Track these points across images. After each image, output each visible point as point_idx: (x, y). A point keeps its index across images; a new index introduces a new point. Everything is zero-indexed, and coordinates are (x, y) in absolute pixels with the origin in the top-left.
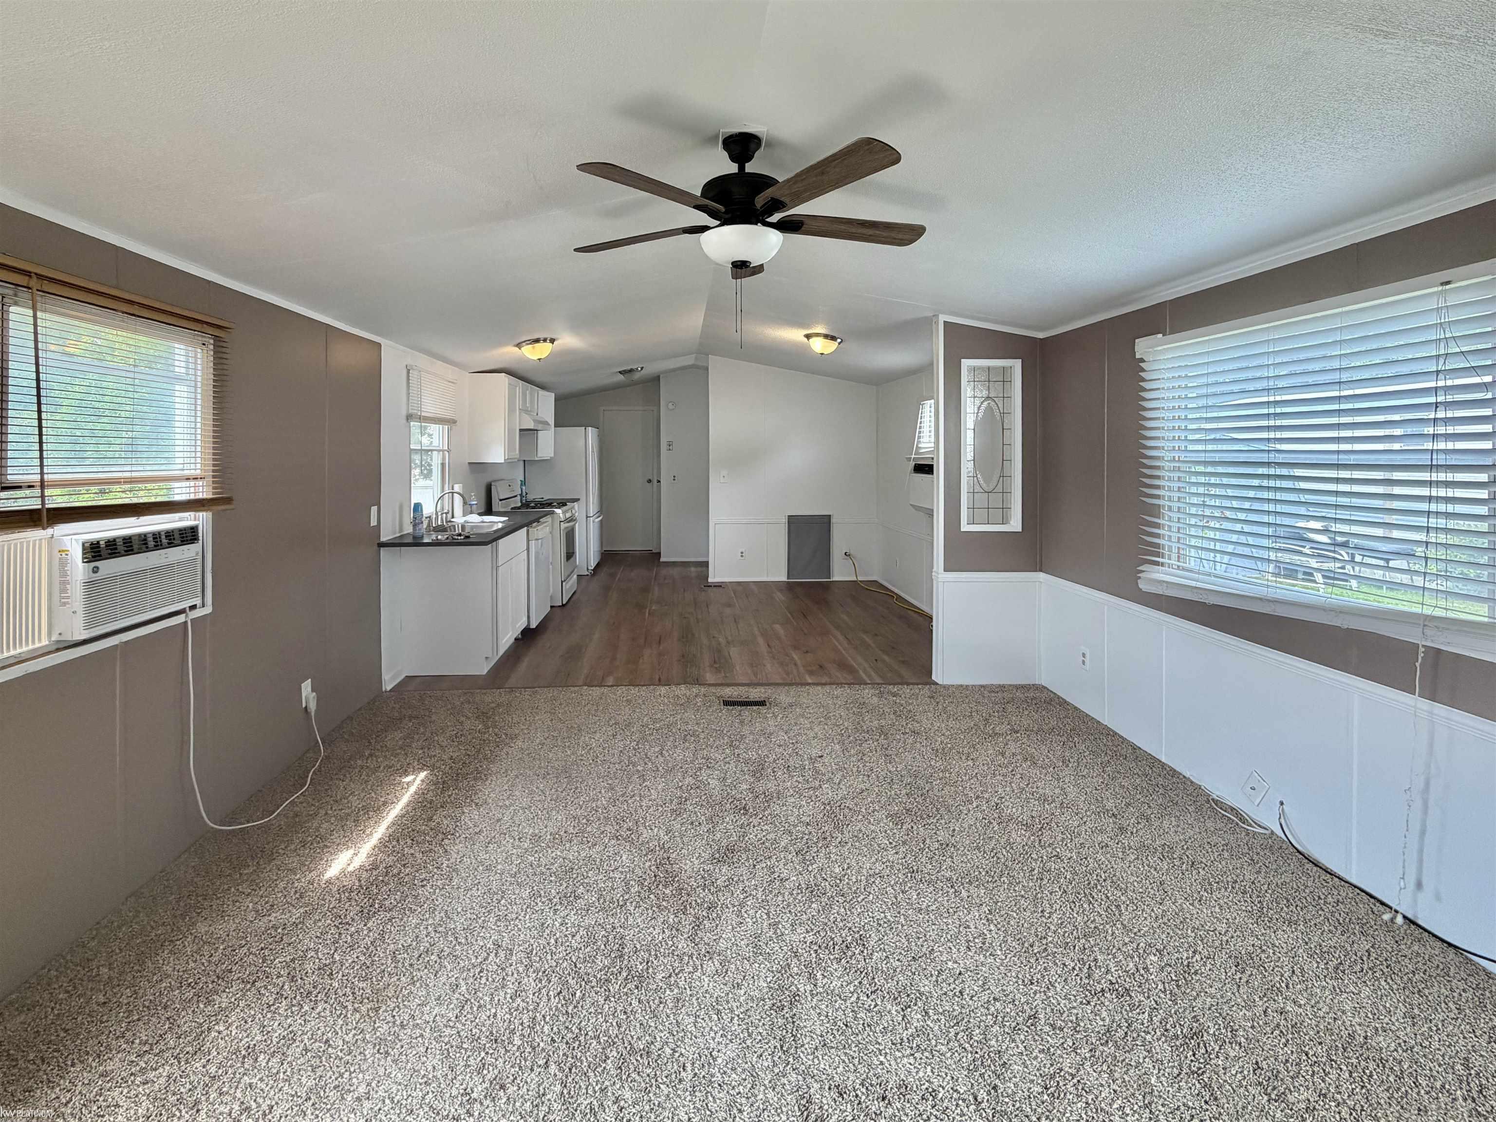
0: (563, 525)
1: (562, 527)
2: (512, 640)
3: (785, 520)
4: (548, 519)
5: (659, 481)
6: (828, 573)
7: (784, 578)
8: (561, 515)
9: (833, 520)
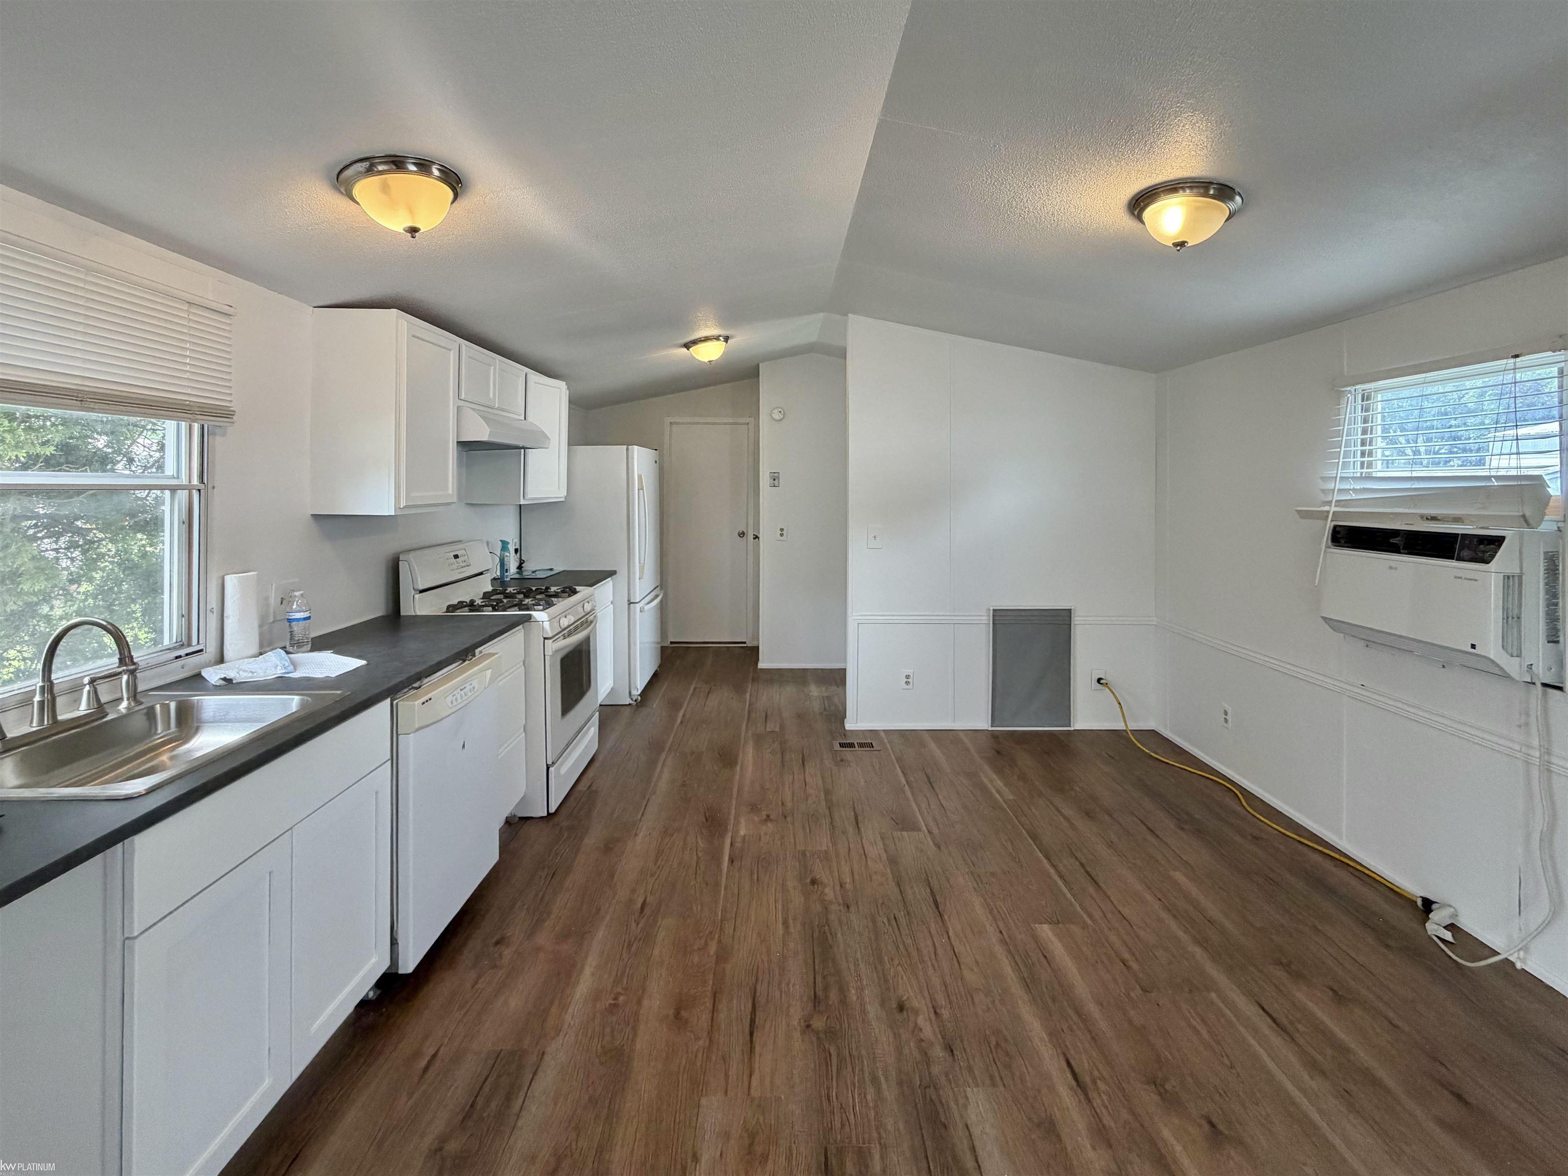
0: (551, 646)
1: (549, 652)
2: (350, 1008)
3: (986, 619)
4: (517, 636)
5: (756, 537)
6: (1066, 714)
7: (982, 722)
8: (547, 625)
9: (1076, 620)
